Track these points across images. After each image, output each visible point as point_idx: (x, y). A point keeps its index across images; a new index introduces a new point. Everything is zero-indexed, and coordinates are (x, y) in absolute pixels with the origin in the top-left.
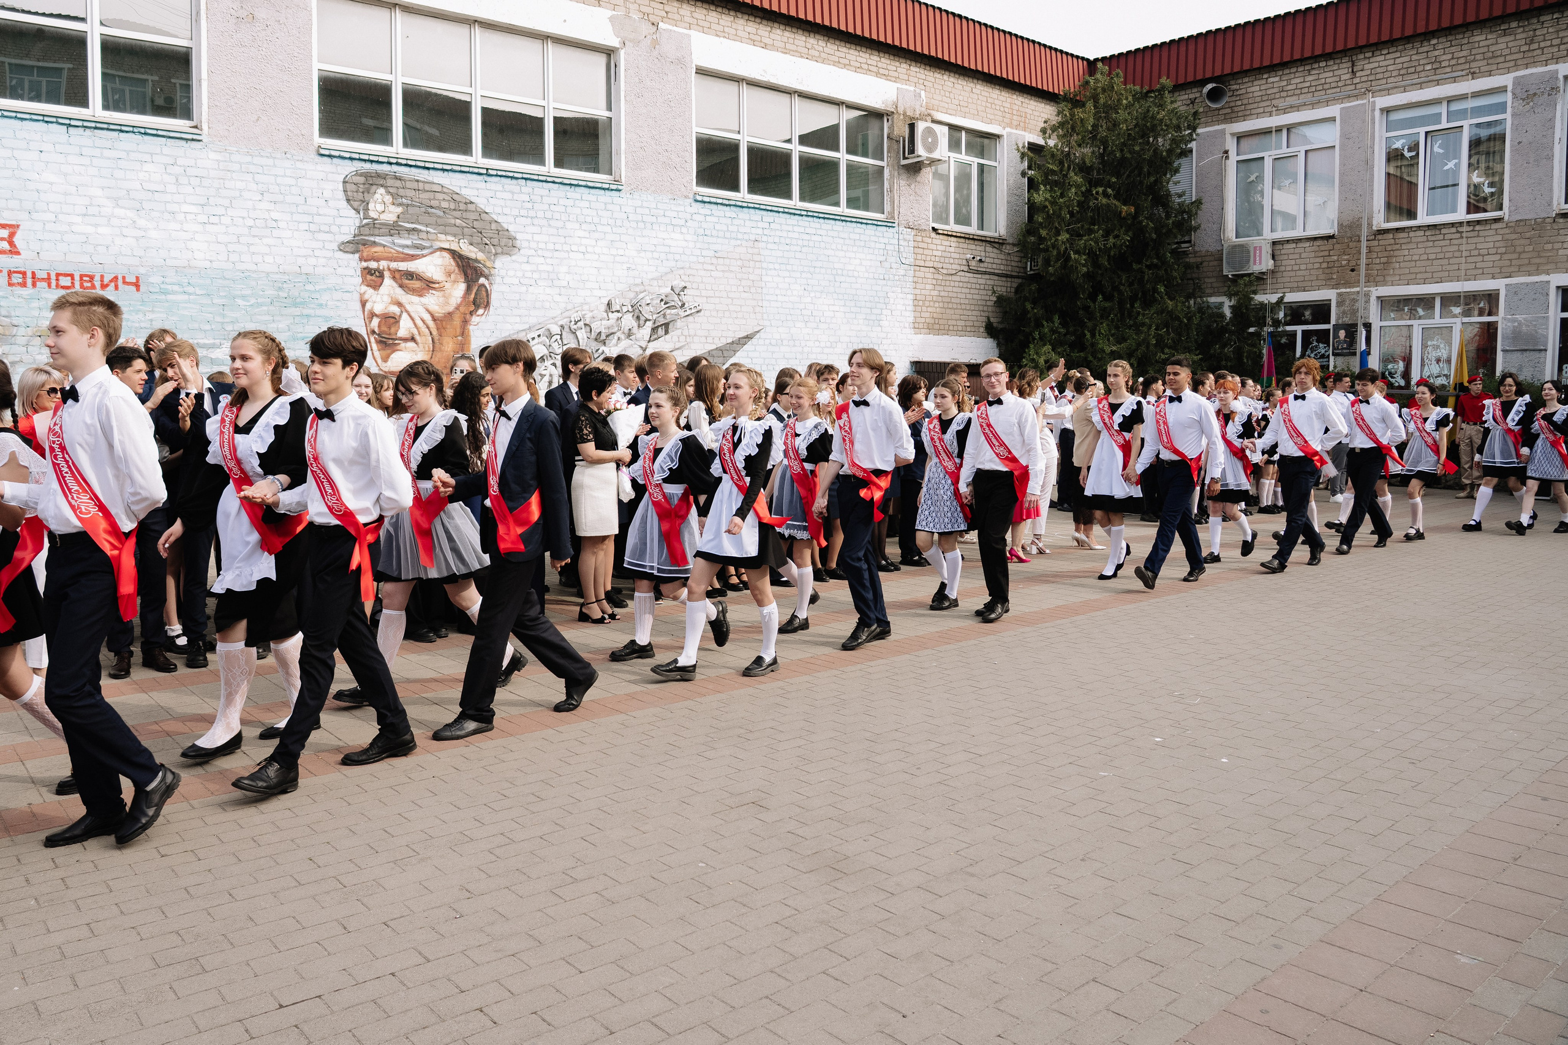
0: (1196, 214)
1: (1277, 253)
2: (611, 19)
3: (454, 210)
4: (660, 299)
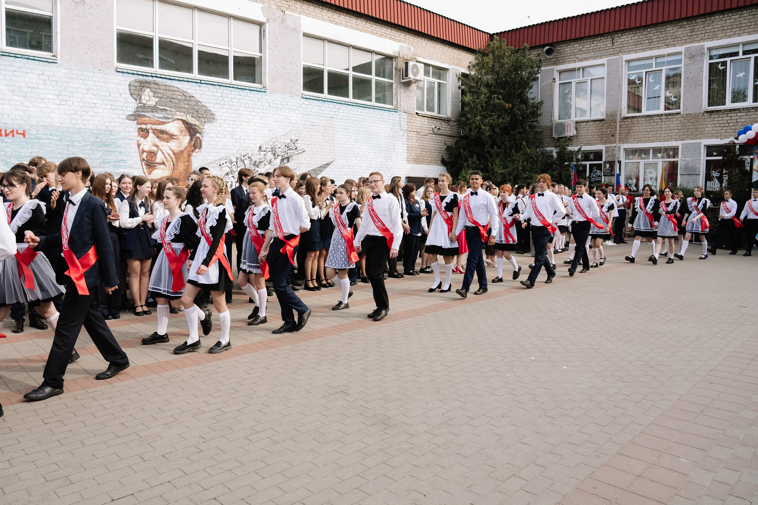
0: (540, 108)
1: (578, 127)
2: (262, 8)
3: (184, 100)
4: (285, 145)
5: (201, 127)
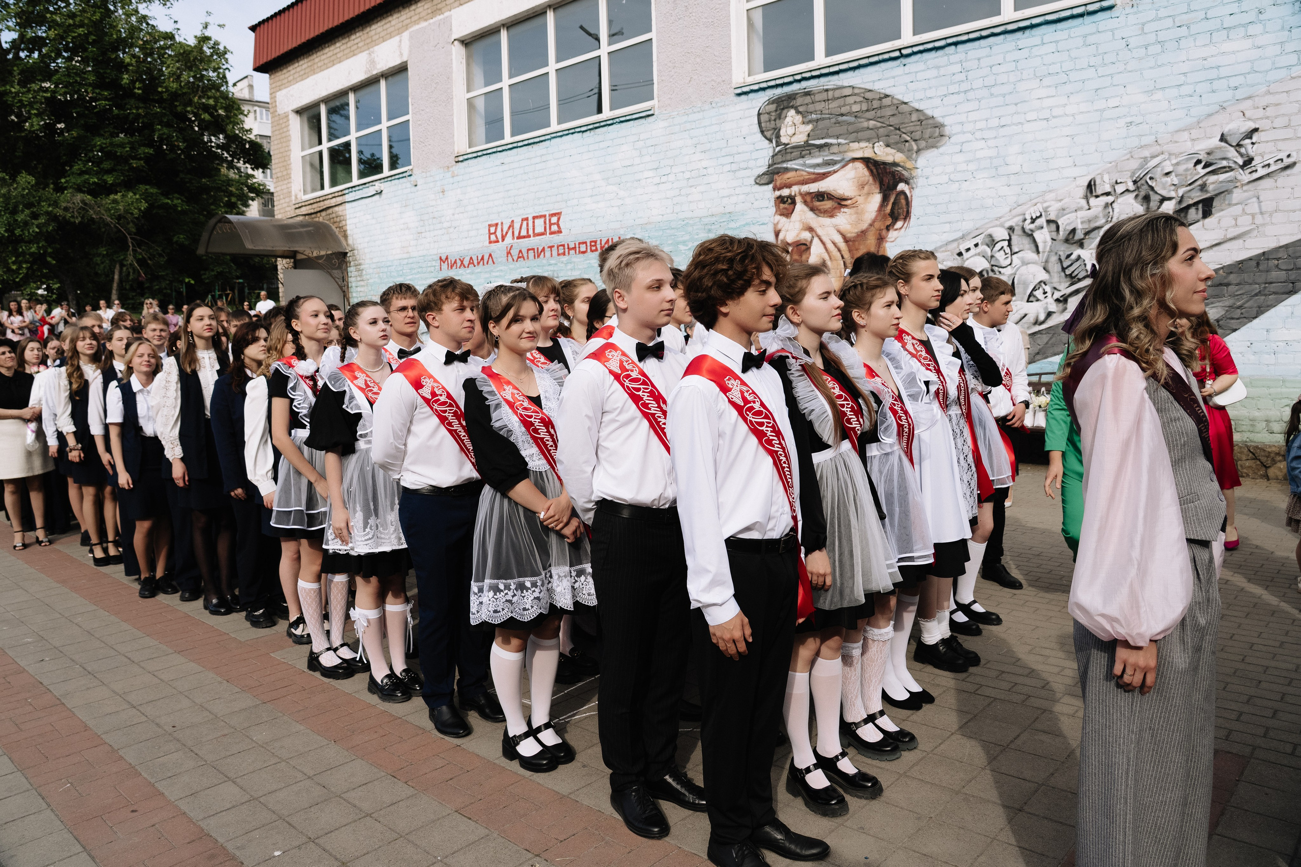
3: (867, 110)
4: (1195, 161)
5: (909, 165)
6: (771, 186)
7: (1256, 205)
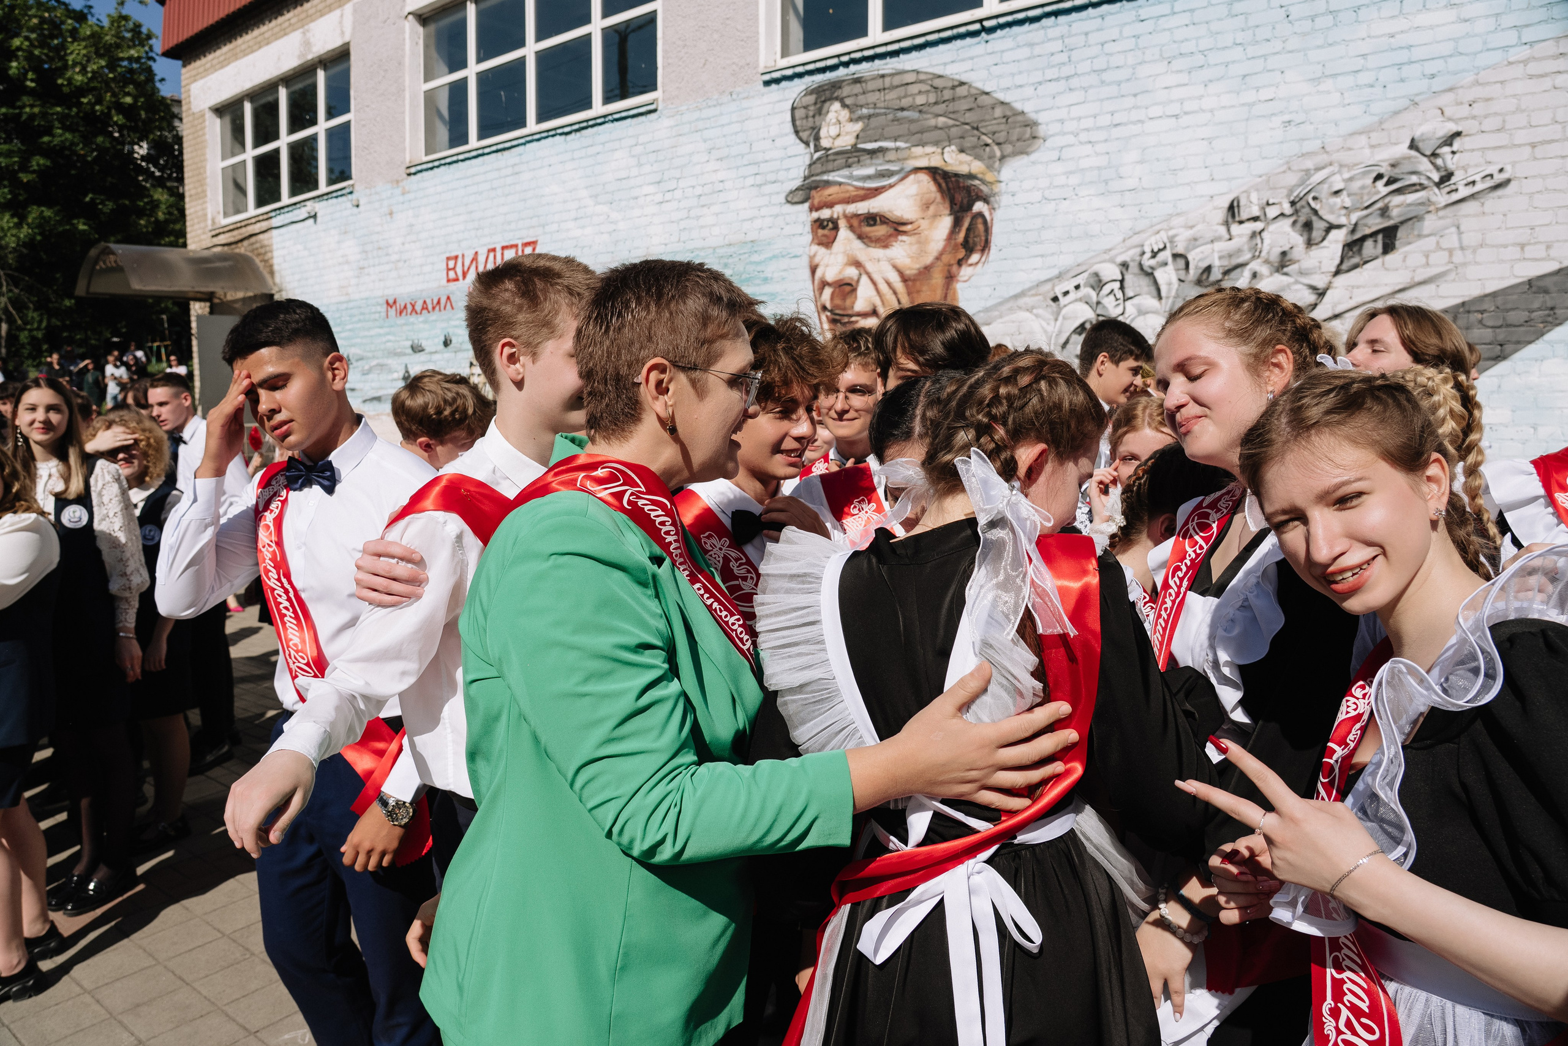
3: (936, 103)
4: (1374, 175)
5: (989, 177)
6: (806, 205)
7: (1455, 237)
